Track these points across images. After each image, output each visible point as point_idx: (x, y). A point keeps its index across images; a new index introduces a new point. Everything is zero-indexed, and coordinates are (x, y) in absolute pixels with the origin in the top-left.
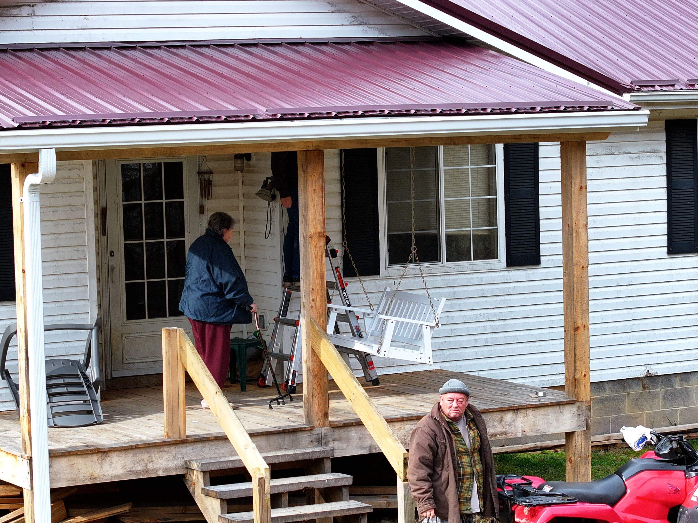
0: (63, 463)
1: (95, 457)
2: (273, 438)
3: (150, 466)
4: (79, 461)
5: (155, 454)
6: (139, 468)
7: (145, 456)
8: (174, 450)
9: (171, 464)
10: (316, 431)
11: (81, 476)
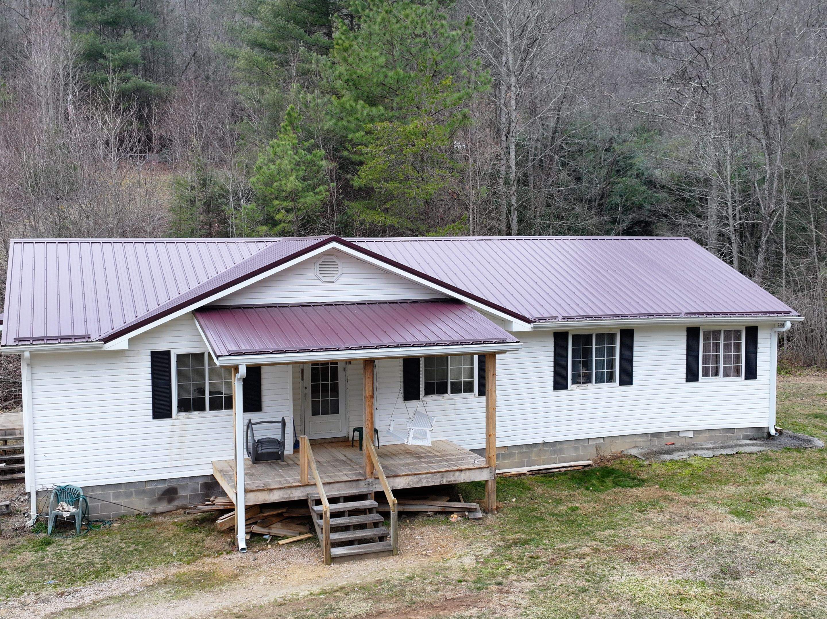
0: (251, 495)
1: (266, 492)
2: (347, 483)
3: (291, 496)
4: (259, 494)
5: (293, 491)
6: (286, 496)
7: (289, 491)
8: (302, 488)
9: (301, 495)
10: (368, 480)
11: (260, 500)
